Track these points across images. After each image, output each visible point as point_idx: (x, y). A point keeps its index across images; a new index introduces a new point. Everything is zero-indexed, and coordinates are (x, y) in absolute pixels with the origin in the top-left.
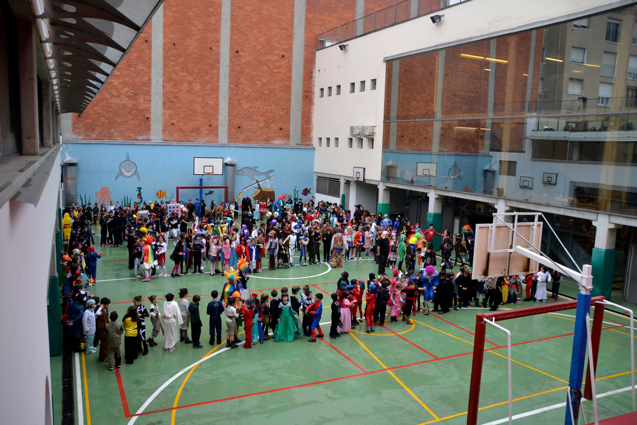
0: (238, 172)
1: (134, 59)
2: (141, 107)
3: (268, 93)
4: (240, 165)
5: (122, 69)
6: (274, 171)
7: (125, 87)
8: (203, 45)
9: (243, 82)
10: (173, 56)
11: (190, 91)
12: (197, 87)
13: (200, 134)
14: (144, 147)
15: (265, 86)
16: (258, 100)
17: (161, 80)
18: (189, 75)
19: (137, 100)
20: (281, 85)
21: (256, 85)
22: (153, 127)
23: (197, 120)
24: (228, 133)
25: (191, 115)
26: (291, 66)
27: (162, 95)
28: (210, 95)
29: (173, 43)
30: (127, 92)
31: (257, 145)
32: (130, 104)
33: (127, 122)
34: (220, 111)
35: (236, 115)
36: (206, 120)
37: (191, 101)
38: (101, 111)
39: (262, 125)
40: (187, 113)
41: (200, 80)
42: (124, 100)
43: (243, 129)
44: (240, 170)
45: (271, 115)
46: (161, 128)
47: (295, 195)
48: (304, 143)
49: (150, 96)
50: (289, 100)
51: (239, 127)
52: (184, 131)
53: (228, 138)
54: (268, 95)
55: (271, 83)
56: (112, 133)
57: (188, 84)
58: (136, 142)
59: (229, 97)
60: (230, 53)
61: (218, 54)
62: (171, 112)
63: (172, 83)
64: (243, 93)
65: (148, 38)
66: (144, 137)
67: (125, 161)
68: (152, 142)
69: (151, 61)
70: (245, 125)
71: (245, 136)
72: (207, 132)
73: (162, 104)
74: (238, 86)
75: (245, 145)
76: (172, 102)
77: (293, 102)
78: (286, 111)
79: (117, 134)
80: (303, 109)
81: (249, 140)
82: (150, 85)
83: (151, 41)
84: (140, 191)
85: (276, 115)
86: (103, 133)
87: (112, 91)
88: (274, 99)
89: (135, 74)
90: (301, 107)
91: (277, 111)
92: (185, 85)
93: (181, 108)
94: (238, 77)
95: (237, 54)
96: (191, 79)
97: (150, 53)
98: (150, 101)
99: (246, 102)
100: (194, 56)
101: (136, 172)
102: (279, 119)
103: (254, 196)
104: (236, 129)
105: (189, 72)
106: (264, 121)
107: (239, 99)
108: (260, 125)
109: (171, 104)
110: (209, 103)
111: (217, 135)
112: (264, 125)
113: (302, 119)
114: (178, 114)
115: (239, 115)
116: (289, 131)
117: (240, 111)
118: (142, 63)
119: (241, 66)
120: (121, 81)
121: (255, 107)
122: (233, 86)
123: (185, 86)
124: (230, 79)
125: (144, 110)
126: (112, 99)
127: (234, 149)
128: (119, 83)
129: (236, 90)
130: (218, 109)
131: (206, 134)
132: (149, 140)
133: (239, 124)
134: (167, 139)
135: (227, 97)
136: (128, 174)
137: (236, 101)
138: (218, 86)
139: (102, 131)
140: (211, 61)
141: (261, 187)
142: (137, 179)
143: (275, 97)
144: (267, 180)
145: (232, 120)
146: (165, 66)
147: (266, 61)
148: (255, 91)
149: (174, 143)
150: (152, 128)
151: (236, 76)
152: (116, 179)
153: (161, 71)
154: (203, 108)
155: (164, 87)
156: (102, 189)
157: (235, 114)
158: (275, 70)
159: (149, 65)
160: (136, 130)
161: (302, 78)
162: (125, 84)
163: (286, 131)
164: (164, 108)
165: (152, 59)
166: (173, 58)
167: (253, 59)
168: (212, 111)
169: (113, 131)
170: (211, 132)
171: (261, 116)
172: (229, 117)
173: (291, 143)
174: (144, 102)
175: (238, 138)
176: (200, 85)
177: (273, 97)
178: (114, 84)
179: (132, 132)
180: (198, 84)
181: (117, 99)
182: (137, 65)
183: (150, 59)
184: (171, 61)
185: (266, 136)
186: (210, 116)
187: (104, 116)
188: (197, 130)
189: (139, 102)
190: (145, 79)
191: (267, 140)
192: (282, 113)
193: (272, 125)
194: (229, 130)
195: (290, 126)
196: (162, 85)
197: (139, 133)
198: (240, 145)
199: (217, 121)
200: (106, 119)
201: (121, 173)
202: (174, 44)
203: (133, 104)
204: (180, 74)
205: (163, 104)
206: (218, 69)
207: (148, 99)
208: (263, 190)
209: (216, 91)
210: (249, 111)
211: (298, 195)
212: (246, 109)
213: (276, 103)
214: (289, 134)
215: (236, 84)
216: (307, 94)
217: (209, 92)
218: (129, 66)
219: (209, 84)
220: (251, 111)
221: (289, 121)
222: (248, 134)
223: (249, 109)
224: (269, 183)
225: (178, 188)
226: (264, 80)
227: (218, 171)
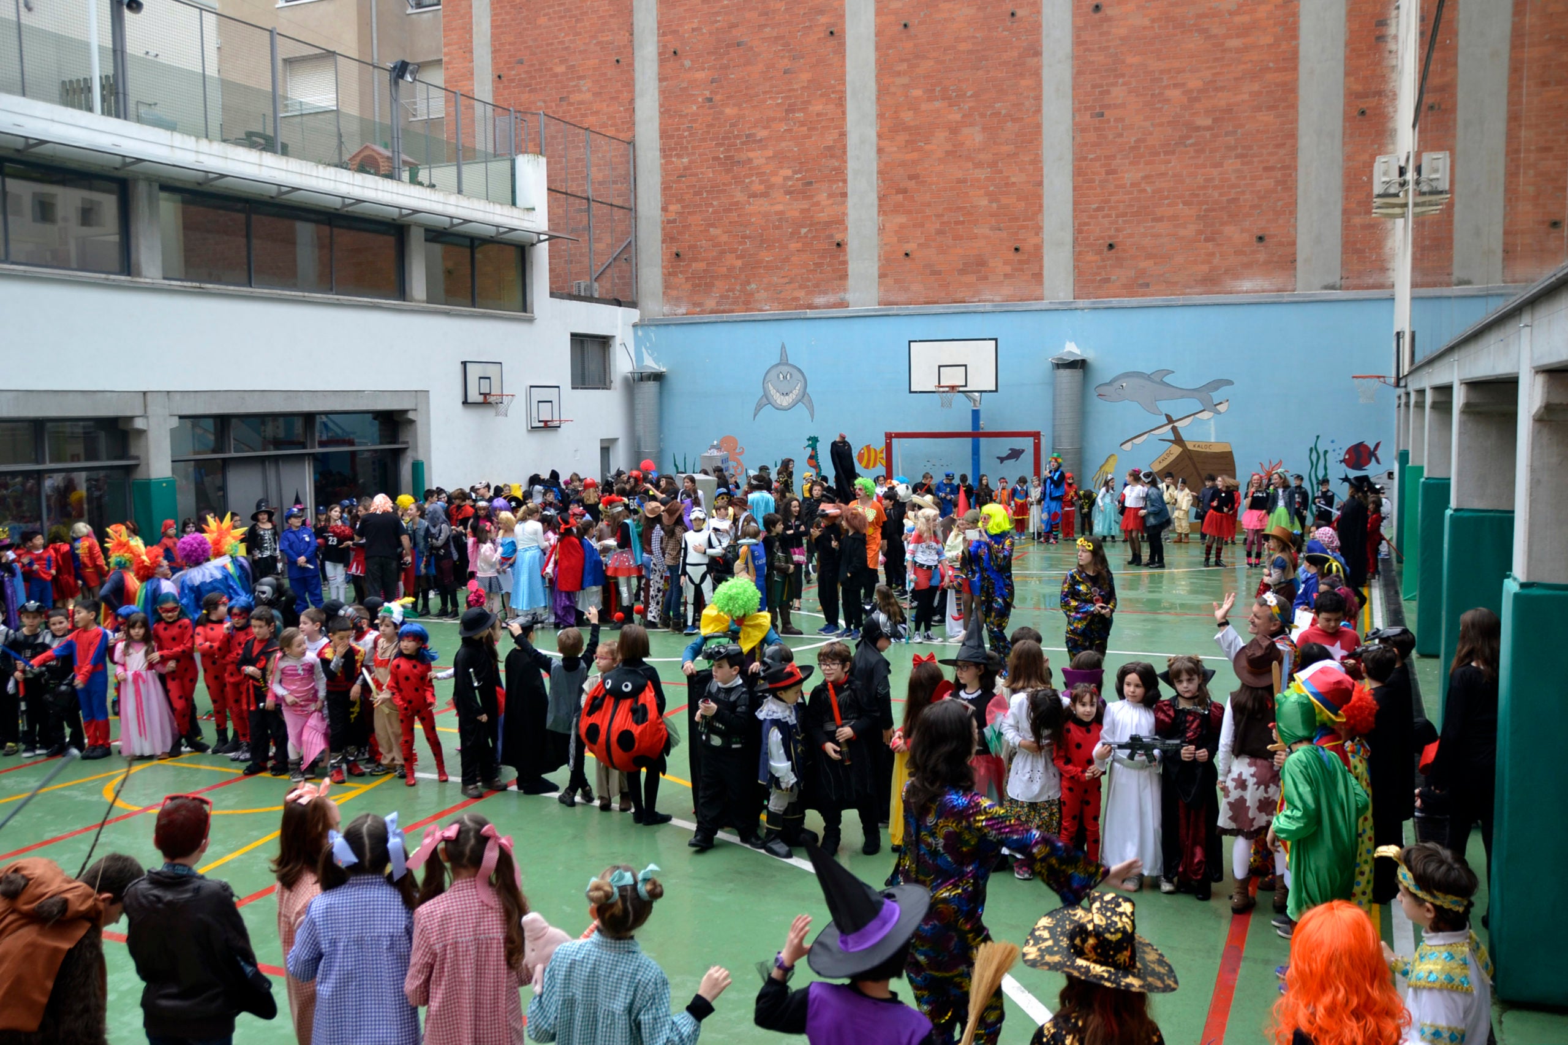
0: (1103, 390)
1: (803, 88)
2: (823, 216)
3: (1208, 122)
4: (1108, 365)
5: (774, 119)
6: (1229, 383)
7: (782, 168)
8: (989, 9)
9: (1120, 101)
10: (902, 60)
11: (953, 154)
12: (974, 136)
13: (986, 278)
14: (823, 323)
15: (1197, 99)
16: (1173, 153)
17: (872, 134)
18: (950, 105)
19: (811, 197)
20: (1256, 87)
21: (1167, 101)
22: (853, 268)
23: (975, 237)
24: (1075, 267)
25: (957, 223)
26: (1295, 15)
27: (875, 176)
28: (1016, 154)
29: (903, 23)
30: (787, 178)
31: (1173, 299)
32: (794, 209)
33: (787, 260)
34: (1047, 201)
35: (1098, 209)
36: (1004, 234)
37: (959, 181)
38: (724, 238)
39: (1190, 231)
40: (945, 219)
41: (983, 115)
42: (782, 204)
43: (1124, 250)
44: (1110, 383)
45: (1221, 195)
46: (874, 270)
47: (1314, 465)
48: (1356, 282)
49: (845, 181)
50: (1289, 137)
51: (1111, 246)
52: (939, 273)
53: (1076, 282)
54: (1208, 128)
55: (1216, 89)
56: (752, 294)
57: (947, 134)
58: (810, 313)
59: (1074, 153)
60: (1074, 15)
61: (1036, 28)
62: (902, 219)
63: (902, 137)
64: (1121, 135)
65: (834, 25)
66: (831, 298)
67: (777, 365)
68: (852, 310)
69: (844, 84)
70: (1131, 236)
71: (1132, 273)
72: (1008, 269)
73: (876, 202)
74: (1102, 115)
75: (1134, 301)
76: (904, 191)
77: (1306, 140)
78: (1279, 174)
79: (763, 295)
80: (1348, 158)
81: (1147, 285)
82: (845, 153)
83: (843, 31)
84: (814, 449)
85: (1243, 193)
86: (731, 294)
87: (751, 182)
88: (1231, 140)
89: (805, 128)
90: (1339, 156)
91: (1245, 178)
92: (941, 135)
93: (929, 205)
94: (1101, 86)
95: (1097, 16)
96: (957, 117)
97: (843, 66)
98: (844, 195)
99: (1131, 163)
100: (963, 47)
101: (804, 396)
102: (1254, 207)
104: (1099, 252)
105: (950, 98)
106: (1199, 217)
107: (1107, 157)
108: (1182, 232)
109: (900, 197)
110: (1013, 180)
111: (1038, 277)
112: (1200, 232)
113: (1346, 198)
114: (922, 225)
115: (1110, 208)
116: (1294, 244)
117: (1111, 194)
118: (821, 95)
119: (1112, 50)
120: (770, 153)
121: (1163, 175)
122: (1087, 117)
123: (940, 140)
124: (1074, 97)
125: (828, 224)
126: (750, 204)
127: (1089, 315)
128: (768, 158)
129: (1096, 129)
130: (1039, 196)
131: (1006, 276)
132: (843, 304)
133: (1110, 237)
134: (892, 299)
135: (1069, 157)
136: (785, 401)
137: (1098, 164)
138: (1039, 126)
139: (727, 291)
140: (1015, 54)
141: (1185, 436)
142: (806, 413)
143: (1234, 133)
144: (1206, 415)
145: (1087, 224)
146: (882, 91)
147: (1200, 16)
148: (1161, 125)
149: (911, 310)
150: (850, 272)
151: (1094, 87)
152: (755, 416)
153: (870, 108)
154: (992, 197)
155: (880, 151)
156: (722, 442)
157: (1094, 206)
158: (1234, 43)
159: (840, 98)
160: (809, 280)
161: (1340, 53)
162: (780, 158)
163: (1281, 244)
164: (881, 210)
165: (848, 78)
166: (904, 66)
167: (1153, 21)
168: (1022, 205)
169: (753, 286)
170: (1022, 270)
171: (1185, 203)
172: (1075, 217)
173: (1299, 285)
174: (830, 202)
175: (1107, 280)
176: (984, 129)
177: (1227, 134)
178: (756, 163)
179: (801, 287)
180: (978, 128)
181: (762, 200)
182: (808, 102)
183: (842, 80)
184: (899, 74)
185: (1206, 268)
186: (1017, 219)
187: (733, 251)
188: (977, 266)
189: (818, 204)
190: (830, 138)
191: (1211, 281)
192: (1266, 183)
193: (1229, 230)
194: (1078, 256)
195: (1295, 227)
196: (875, 149)
197: (819, 288)
198: (1115, 301)
199: (1037, 234)
200: (738, 257)
201: (767, 398)
202: (905, 26)
203: (803, 211)
204: (924, 106)
205: (880, 199)
206: (1037, 74)
207: (838, 191)
208: (1190, 447)
209: (1031, 142)
210: (1144, 191)
211: (1325, 468)
212: (1133, 185)
213: (1239, 151)
214: (1295, 254)
215: (1098, 110)
216: (1363, 104)
217: (1010, 148)
218: (791, 110)
219: (1009, 124)
220: (1149, 189)
221: (1291, 207)
222: (1142, 265)
223: (1143, 185)
224: (1212, 422)
225: (889, 436)
226: (1194, 83)
227: (982, 379)
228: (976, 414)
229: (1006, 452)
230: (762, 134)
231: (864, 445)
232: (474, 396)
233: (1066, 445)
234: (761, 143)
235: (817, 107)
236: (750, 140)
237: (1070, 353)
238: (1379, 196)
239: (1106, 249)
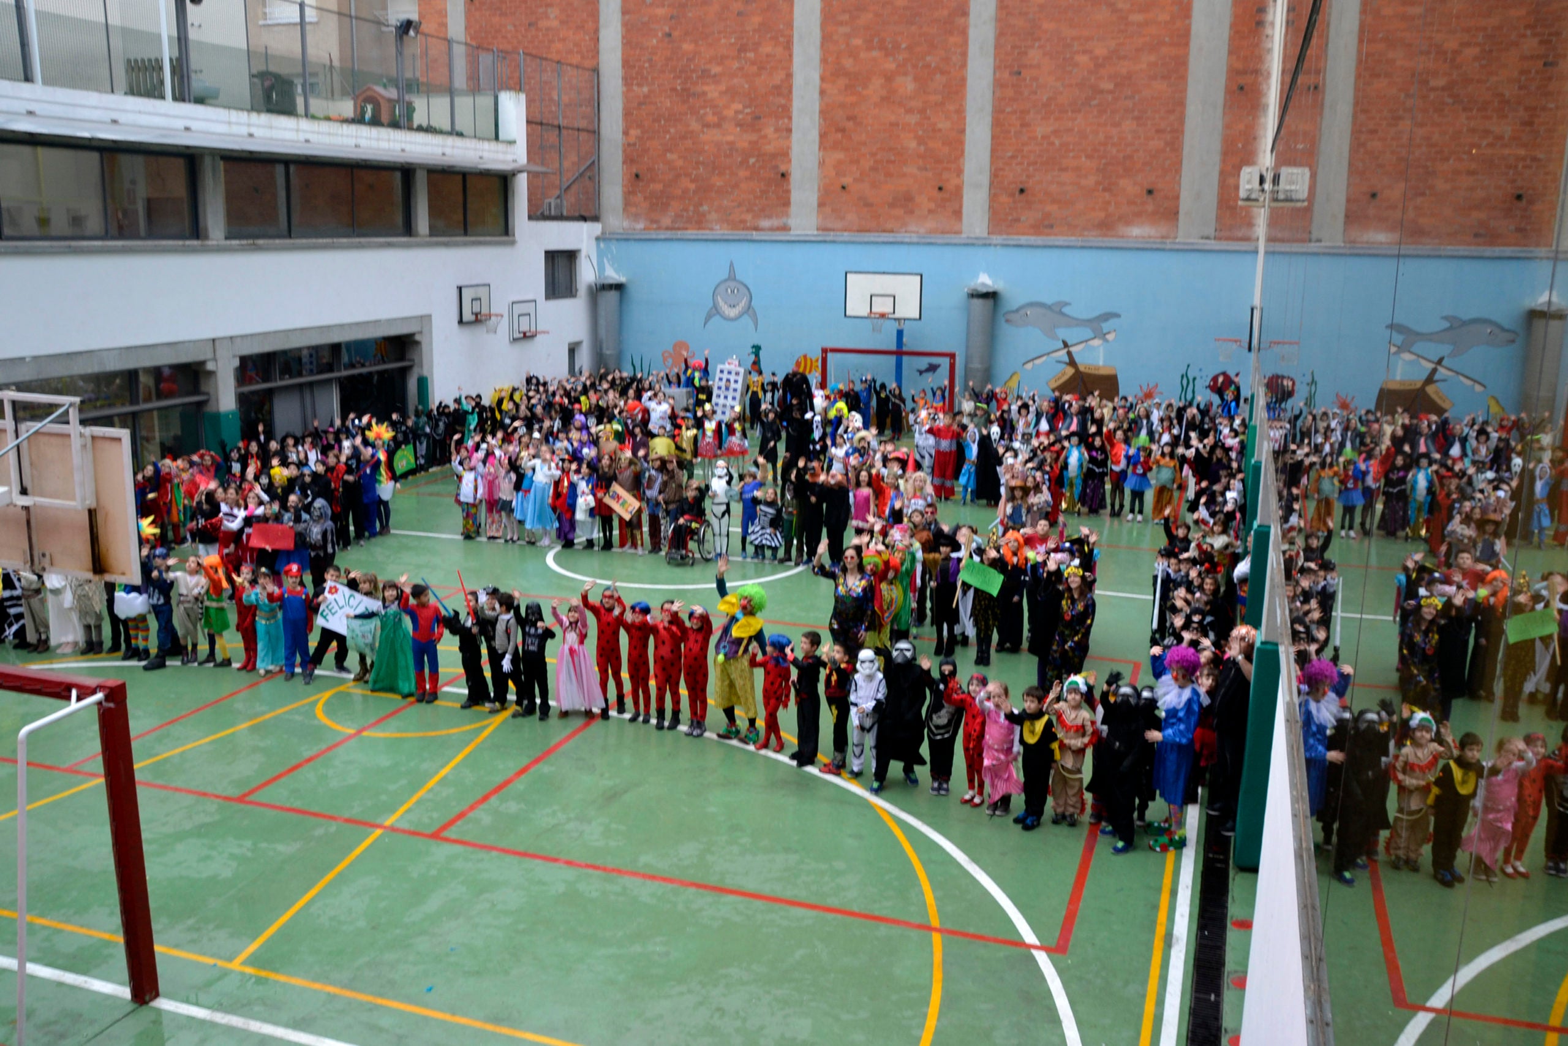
0: (1010, 317)
1: (754, 31)
2: (770, 148)
3: (1110, 86)
4: (1015, 295)
5: (727, 57)
6: (1117, 316)
7: (733, 102)
9: (1035, 62)
10: (845, 12)
11: (889, 99)
12: (907, 85)
13: (912, 212)
15: (1102, 66)
16: (1079, 111)
17: (816, 76)
18: (887, 55)
19: (760, 130)
20: (1153, 58)
21: (1076, 65)
22: (795, 196)
23: (904, 175)
24: (990, 207)
25: (889, 162)
27: (817, 115)
28: (942, 104)
30: (737, 112)
31: (1072, 240)
32: (744, 140)
33: (736, 186)
34: (968, 148)
35: (1012, 157)
36: (930, 174)
37: (892, 124)
38: (680, 163)
39: (1090, 181)
40: (879, 157)
41: (915, 66)
42: (732, 135)
43: (1033, 195)
44: (1017, 311)
45: (1118, 151)
46: (813, 199)
47: (1184, 390)
48: (1227, 234)
49: (790, 118)
50: (1178, 105)
51: (1022, 191)
52: (871, 205)
53: (990, 220)
54: (1110, 92)
55: (1119, 58)
56: (704, 215)
57: (883, 81)
58: (755, 235)
59: (994, 106)
62: (840, 155)
63: (842, 82)
64: (1035, 93)
66: (775, 222)
67: (726, 280)
68: (795, 233)
69: (792, 28)
70: (1040, 182)
71: (1039, 215)
72: (932, 206)
73: (817, 139)
74: (1020, 73)
75: (1039, 240)
76: (843, 130)
77: (1193, 109)
78: (1168, 137)
79: (714, 216)
80: (1227, 126)
81: (1051, 226)
82: (790, 92)
84: (757, 355)
85: (1137, 151)
86: (685, 214)
87: (705, 114)
88: (1129, 104)
89: (755, 67)
90: (1219, 124)
91: (1139, 138)
92: (877, 83)
93: (864, 144)
94: (1020, 48)
96: (890, 65)
97: (791, 12)
98: (789, 130)
99: (1043, 118)
101: (749, 309)
102: (1146, 164)
103: (1055, 385)
104: (1012, 195)
105: (886, 49)
106: (1098, 170)
107: (1022, 112)
108: (1083, 182)
109: (839, 135)
110: (939, 126)
111: (958, 214)
112: (1098, 183)
113: (1224, 161)
114: (858, 162)
115: (1023, 157)
116: (1177, 198)
117: (1025, 144)
118: (772, 38)
119: (1031, 16)
120: (723, 88)
121: (1070, 130)
122: (1006, 75)
123: (875, 87)
124: (997, 56)
125: (774, 156)
126: (704, 133)
127: (1000, 251)
128: (720, 93)
129: (1014, 86)
130: (962, 143)
131: (930, 211)
132: (785, 228)
133: (1021, 182)
134: (830, 225)
135: (989, 108)
136: (732, 313)
137: (1014, 117)
138: (963, 80)
139: (682, 210)
140: (946, 12)
141: (1077, 359)
143: (1132, 97)
144: (1096, 342)
145: (1002, 169)
146: (826, 38)
148: (1070, 86)
149: (846, 236)
150: (792, 200)
151: (1013, 47)
152: (705, 324)
153: (815, 53)
154: (921, 141)
155: (822, 92)
156: (675, 346)
157: (1009, 154)
158: (1136, 18)
159: (788, 42)
160: (756, 205)
161: (1225, 32)
162: (732, 93)
163: (1166, 197)
164: (822, 146)
165: (796, 24)
166: (846, 17)
168: (946, 149)
169: (705, 208)
170: (944, 207)
171: (1088, 157)
172: (992, 163)
173: (1181, 233)
174: (776, 136)
175: (1018, 220)
176: (916, 79)
177: (1126, 98)
178: (710, 96)
179: (748, 211)
180: (910, 78)
181: (715, 131)
182: (759, 44)
183: (790, 25)
184: (841, 23)
185: (1102, 215)
186: (941, 162)
187: (688, 175)
188: (905, 202)
189: (765, 137)
190: (778, 77)
191: (1106, 226)
192: (1156, 144)
193: (1123, 183)
194: (993, 198)
195: (1179, 184)
196: (818, 90)
197: (764, 212)
198: (1024, 239)
199: (958, 176)
200: (692, 181)
201: (716, 309)
203: (750, 142)
204: (863, 55)
205: (821, 136)
206: (964, 33)
207: (784, 127)
208: (1082, 369)
209: (956, 93)
210: (1053, 144)
211: (1193, 392)
212: (1043, 137)
213: (1136, 113)
214: (1177, 207)
215: (1016, 69)
216: (1242, 81)
217: (938, 98)
218: (743, 49)
219: (938, 76)
220: (1057, 142)
221: (1176, 167)
222: (1049, 208)
223: (1052, 139)
224: (1101, 349)
225: (825, 351)
226: (1100, 51)
227: (908, 309)
228: (900, 333)
229: (924, 366)
230: (716, 69)
231: (801, 354)
232: (468, 316)
233: (976, 365)
234: (716, 79)
235: (767, 49)
236: (705, 74)
237: (984, 284)
238: (1243, 200)
239: (1017, 193)
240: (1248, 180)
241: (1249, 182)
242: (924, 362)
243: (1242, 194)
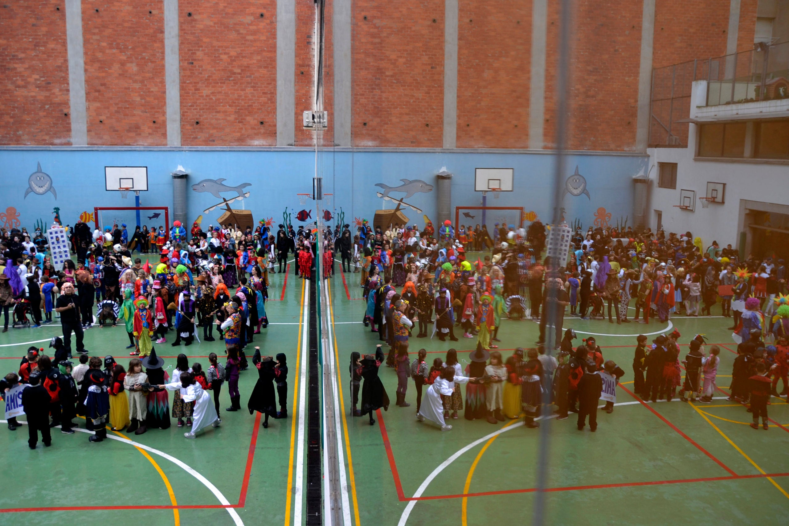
0: (195, 187)
1: (44, 35)
2: (57, 100)
3: (239, 71)
4: (197, 176)
5: (28, 49)
6: (250, 185)
7: (34, 74)
8: (139, 8)
9: (200, 58)
10: (96, 28)
11: (123, 75)
12: (133, 68)
13: (140, 134)
14: (60, 153)
15: (234, 61)
16: (224, 83)
17: (81, 62)
18: (121, 52)
19: (50, 90)
20: (259, 58)
21: (221, 60)
22: (74, 126)
23: (134, 115)
24: (181, 131)
25: (125, 108)
26: (275, 28)
27: (83, 83)
28: (153, 78)
29: (96, 9)
30: (36, 80)
31: (225, 148)
32: (41, 95)
33: (38, 120)
34: (168, 101)
35: (191, 106)
36: (148, 115)
37: (126, 88)
38: (3, 107)
39: (232, 118)
40: (120, 106)
41: (137, 58)
42: (34, 92)
43: (203, 125)
44: (198, 184)
45: (245, 103)
46: (84, 128)
47: (285, 220)
48: (301, 143)
49: (68, 84)
50: (273, 81)
51: (197, 123)
52: (117, 131)
53: (182, 138)
54: (239, 74)
55: (243, 57)
56: (20, 136)
57: (119, 65)
58: (52, 147)
59: (180, 80)
60: (179, 16)
61: (161, 20)
62: (98, 104)
64: (201, 73)
65: (59, 5)
66: (63, 140)
67: (36, 173)
68: (75, 146)
69: (66, 36)
70: (207, 119)
71: (207, 135)
72: (150, 131)
73: (84, 95)
74: (192, 63)
75: (208, 148)
76: (99, 91)
77: (280, 83)
78: (269, 96)
79: (26, 137)
80: (297, 91)
81: (214, 141)
82: (67, 70)
83: (64, 8)
84: (57, 213)
85: (254, 103)
86: (8, 136)
87: (17, 80)
88: (249, 80)
89: (45, 55)
90: (293, 90)
91: (255, 96)
92: (116, 67)
93: (111, 98)
94: (192, 50)
95: (190, 18)
96: (124, 58)
97: (65, 26)
98: (68, 90)
99: (206, 86)
100: (126, 25)
101: (51, 188)
102: (259, 109)
103: (221, 221)
104: (192, 125)
105: (120, 49)
106: (236, 112)
107: (195, 83)
108: (228, 118)
109: (97, 94)
110: (152, 90)
111: (165, 135)
112: (236, 119)
113: (296, 108)
114: (108, 108)
115: (197, 106)
116: (275, 126)
117: (197, 99)
118: (54, 40)
119: (197, 35)
120: (27, 66)
121: (220, 92)
122: (186, 64)
123: (116, 69)
124: (180, 54)
125: (60, 104)
126: (16, 91)
127: (188, 154)
128: (25, 69)
129: (190, 70)
130: (164, 98)
131: (150, 134)
132: (69, 144)
133: (197, 119)
134: (94, 142)
135: (177, 81)
136: (41, 190)
137: (191, 85)
138: (163, 66)
139: (6, 134)
140: (151, 31)
141: (231, 207)
142: (52, 196)
143: (250, 77)
144: (240, 198)
145: (187, 112)
146: (86, 42)
147: (235, 24)
148: (219, 70)
149: (104, 147)
150: (72, 128)
151: (189, 50)
152: (25, 197)
153: (80, 49)
154: (142, 97)
155: (86, 70)
156: (8, 210)
157: (190, 104)
158: (250, 38)
159: (64, 42)
160: (51, 131)
161: (293, 47)
162: (33, 69)
163: (270, 126)
164: (88, 99)
165: (68, 33)
166: (96, 31)
167: (215, 23)
168: (156, 102)
169: (20, 132)
170: (157, 131)
171: (230, 106)
172: (181, 109)
173: (278, 143)
174: (60, 93)
175: (196, 138)
176: (138, 65)
177: (247, 77)
178: (19, 70)
179: (47, 134)
180: (134, 64)
181: (24, 90)
182: (47, 43)
183: (64, 33)
184: (94, 34)
185: (239, 134)
186: (154, 108)
187: (8, 114)
188: (136, 129)
189: (54, 94)
190: (60, 61)
191: (241, 140)
192: (263, 99)
193: (248, 118)
194: (182, 127)
195: (276, 119)
196: (83, 69)
197: (56, 135)
198: (200, 148)
199: (164, 115)
200: (11, 117)
201: (31, 189)
202: (97, 11)
203: (46, 97)
204: (107, 51)
205: (87, 94)
206: (162, 41)
207: (64, 88)
208: (234, 212)
209: (160, 73)
210: (212, 99)
211: (290, 221)
212: (207, 96)
213: (253, 85)
214: (276, 130)
215: (191, 61)
216: (303, 69)
217: (150, 75)
218: (37, 45)
219: (150, 64)
220: (214, 98)
221: (274, 111)
222: (211, 132)
223: (211, 97)
224: (243, 201)
225: (96, 209)
226: (233, 53)
227: (141, 185)
228: (137, 198)
229: (151, 215)
230: (21, 55)
231: (83, 212)
233: (179, 213)
234: (22, 61)
235: (51, 46)
236: (14, 58)
237: (180, 171)
238: (305, 127)
239: (195, 124)
240: (307, 117)
241: (307, 118)
242: (151, 213)
243: (305, 124)
